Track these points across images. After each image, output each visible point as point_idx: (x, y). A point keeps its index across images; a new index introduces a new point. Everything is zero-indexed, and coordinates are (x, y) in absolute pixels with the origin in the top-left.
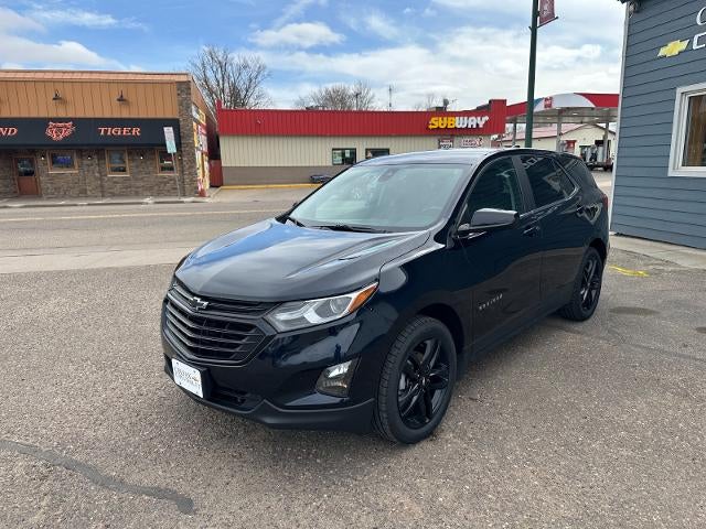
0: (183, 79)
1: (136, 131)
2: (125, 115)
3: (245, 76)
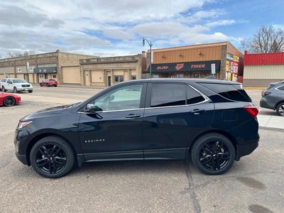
0: (225, 44)
1: (203, 66)
2: (201, 60)
3: (279, 37)
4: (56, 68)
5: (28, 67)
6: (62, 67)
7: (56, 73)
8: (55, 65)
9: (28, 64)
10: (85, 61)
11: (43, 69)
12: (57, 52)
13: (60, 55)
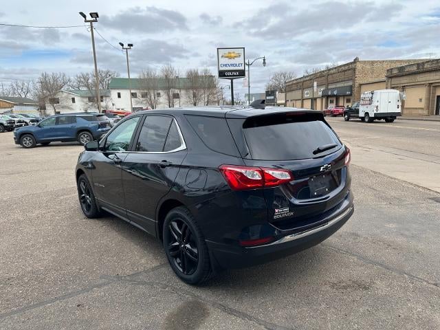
4: (351, 88)
5: (315, 88)
6: (361, 85)
7: (351, 95)
8: (350, 83)
9: (315, 84)
10: (395, 72)
11: (333, 90)
12: (356, 61)
13: (359, 66)
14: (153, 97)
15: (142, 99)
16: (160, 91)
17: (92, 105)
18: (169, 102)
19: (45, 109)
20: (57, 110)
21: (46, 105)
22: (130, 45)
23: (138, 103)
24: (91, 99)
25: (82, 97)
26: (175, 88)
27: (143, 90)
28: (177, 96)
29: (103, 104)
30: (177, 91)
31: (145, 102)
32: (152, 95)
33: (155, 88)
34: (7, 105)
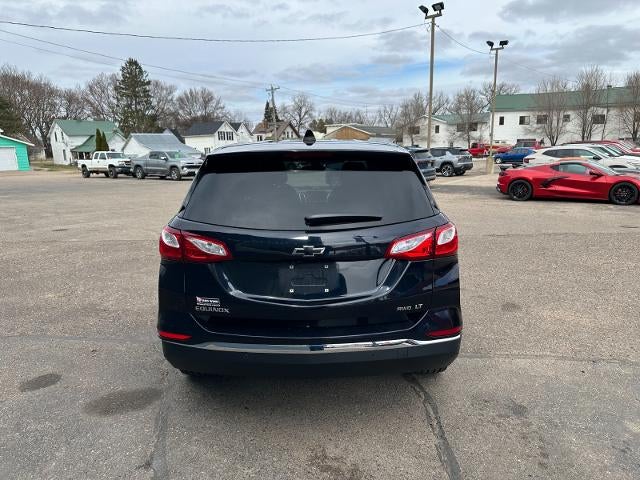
14: (555, 123)
15: (535, 126)
16: (569, 113)
17: (460, 136)
18: (584, 131)
19: (402, 141)
20: (415, 144)
21: (405, 136)
22: (504, 43)
23: (528, 132)
24: (460, 128)
25: (450, 124)
26: (599, 105)
27: (540, 111)
28: (600, 119)
29: (475, 134)
30: (601, 111)
31: (539, 131)
32: (555, 118)
33: (560, 108)
34: (364, 136)
